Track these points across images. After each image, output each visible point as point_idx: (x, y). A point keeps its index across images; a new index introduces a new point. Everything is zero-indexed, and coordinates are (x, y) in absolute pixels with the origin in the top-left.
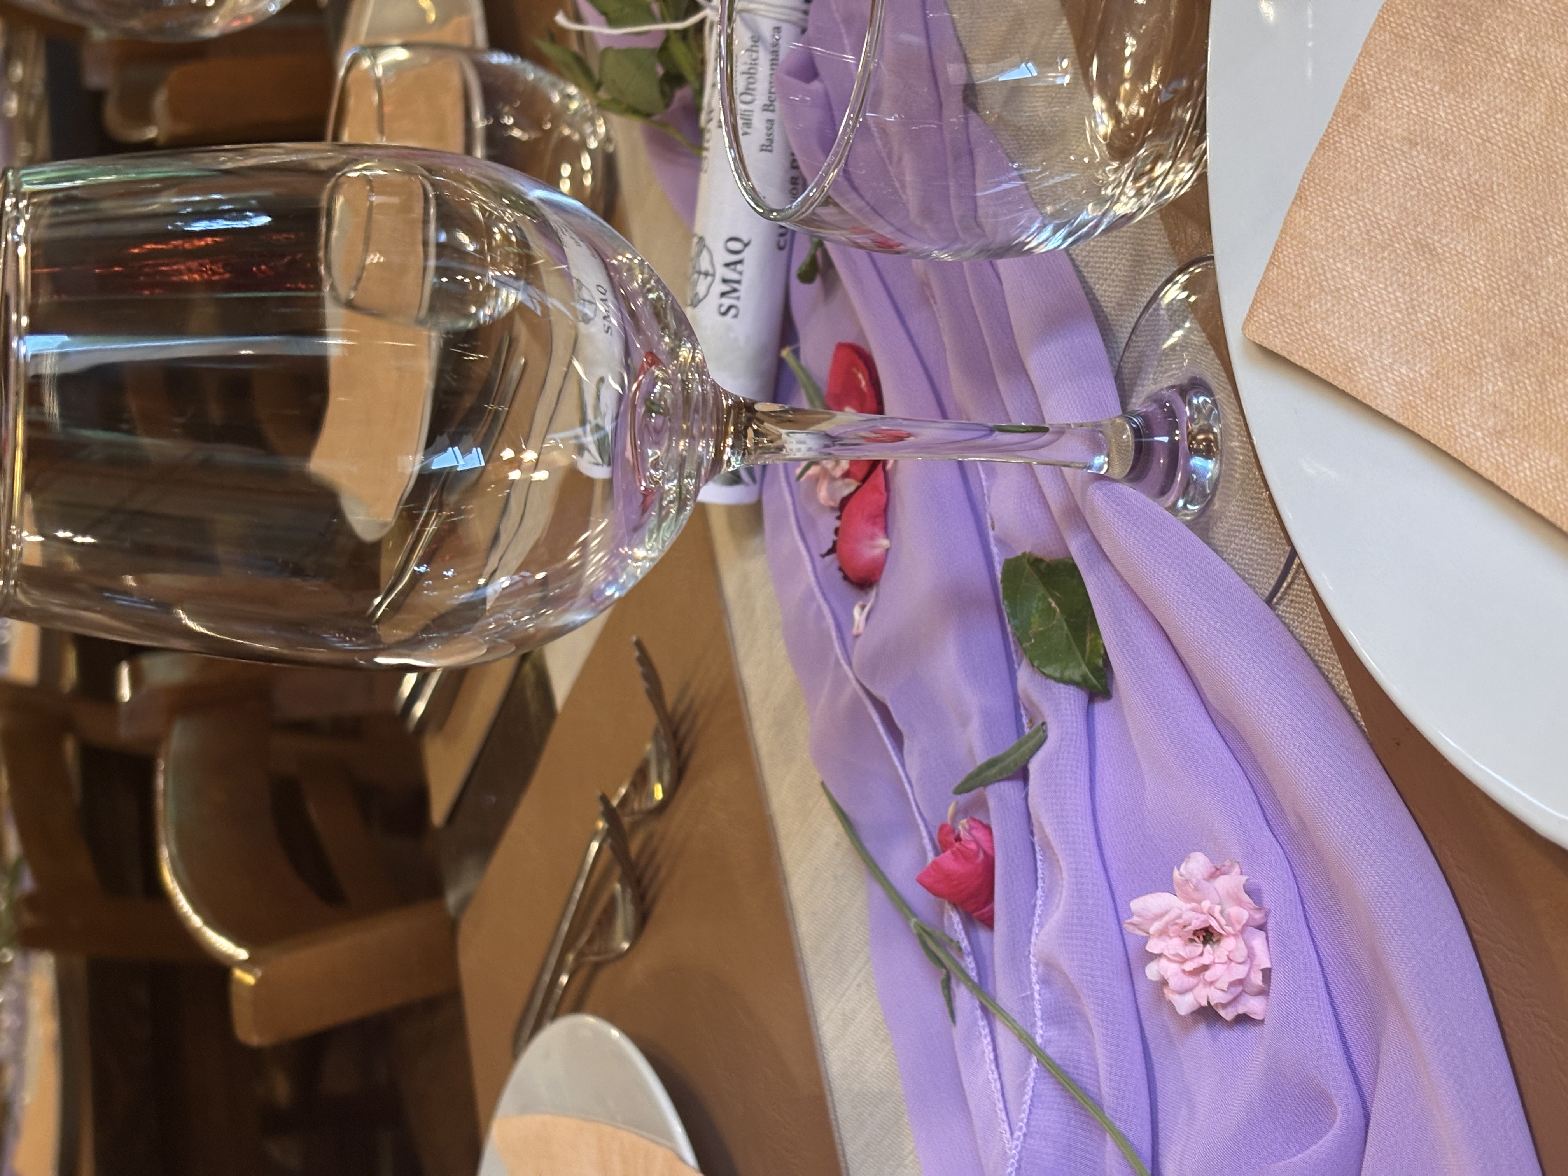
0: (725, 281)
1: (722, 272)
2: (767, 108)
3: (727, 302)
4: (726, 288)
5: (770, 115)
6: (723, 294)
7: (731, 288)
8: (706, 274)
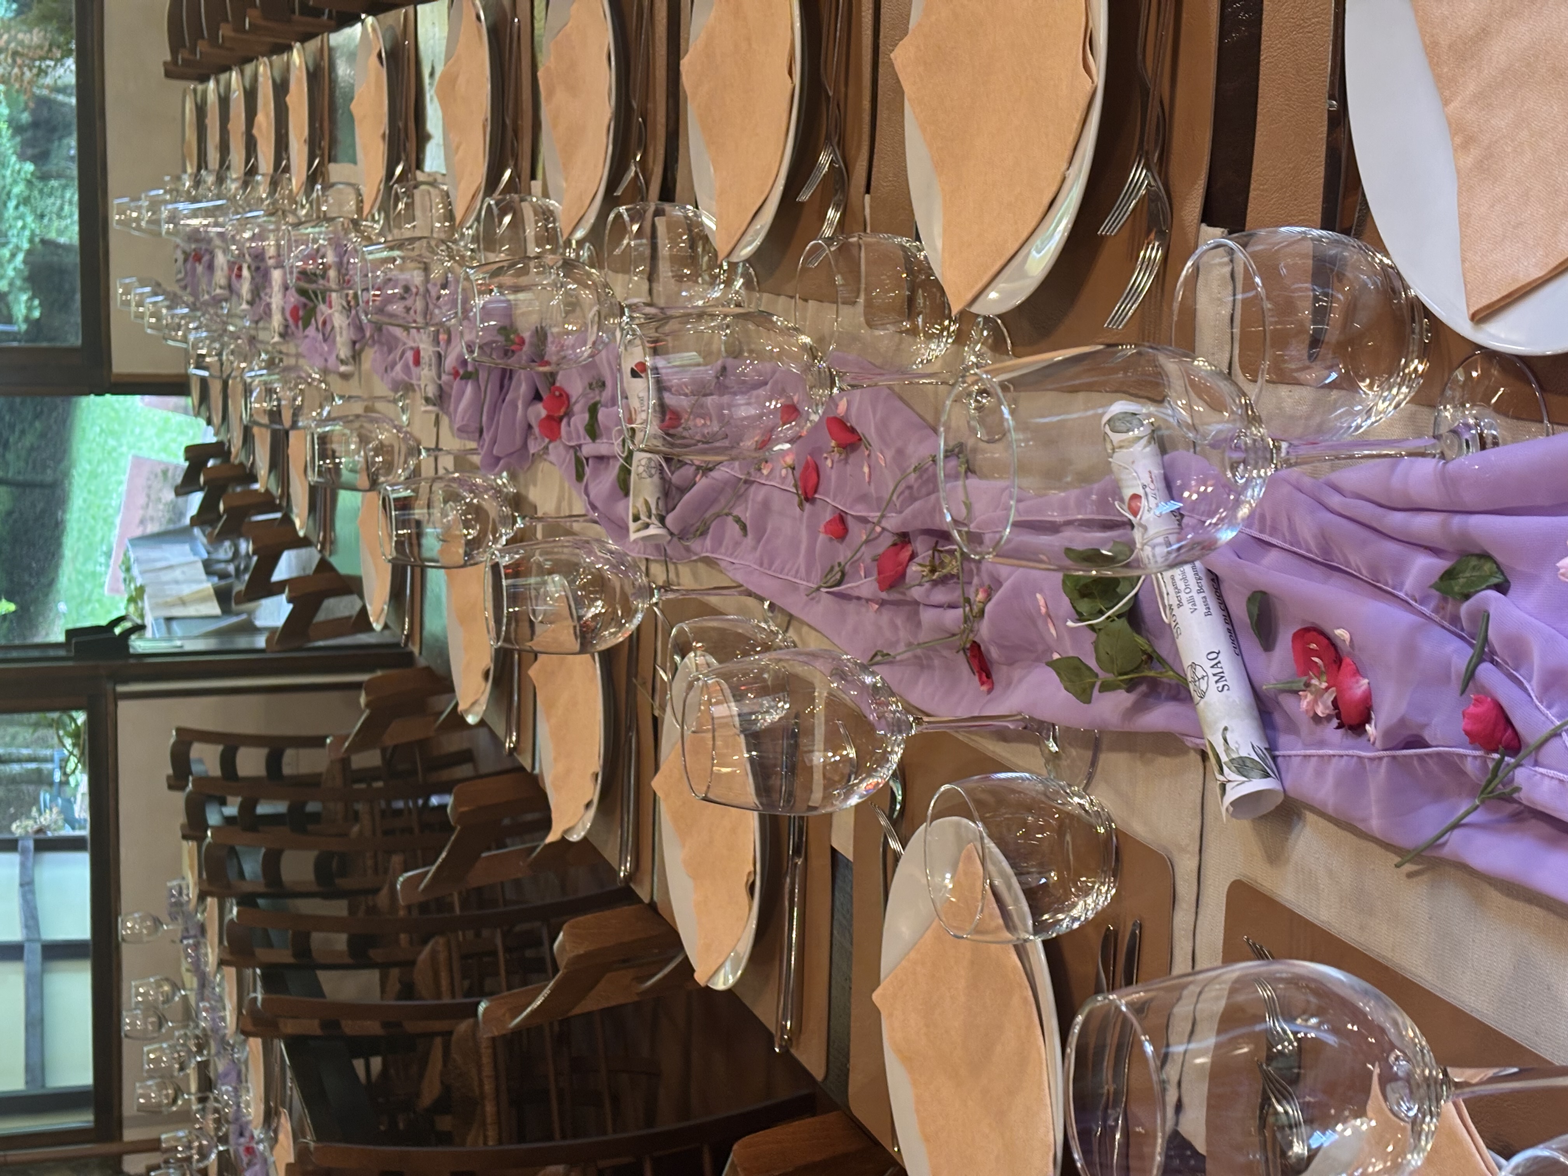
0: (1214, 675)
1: (1211, 672)
2: (1199, 592)
3: (1220, 684)
4: (1217, 678)
5: (1203, 595)
6: (1217, 682)
7: (1220, 677)
8: (1203, 678)
